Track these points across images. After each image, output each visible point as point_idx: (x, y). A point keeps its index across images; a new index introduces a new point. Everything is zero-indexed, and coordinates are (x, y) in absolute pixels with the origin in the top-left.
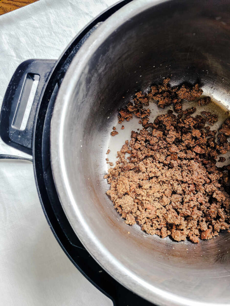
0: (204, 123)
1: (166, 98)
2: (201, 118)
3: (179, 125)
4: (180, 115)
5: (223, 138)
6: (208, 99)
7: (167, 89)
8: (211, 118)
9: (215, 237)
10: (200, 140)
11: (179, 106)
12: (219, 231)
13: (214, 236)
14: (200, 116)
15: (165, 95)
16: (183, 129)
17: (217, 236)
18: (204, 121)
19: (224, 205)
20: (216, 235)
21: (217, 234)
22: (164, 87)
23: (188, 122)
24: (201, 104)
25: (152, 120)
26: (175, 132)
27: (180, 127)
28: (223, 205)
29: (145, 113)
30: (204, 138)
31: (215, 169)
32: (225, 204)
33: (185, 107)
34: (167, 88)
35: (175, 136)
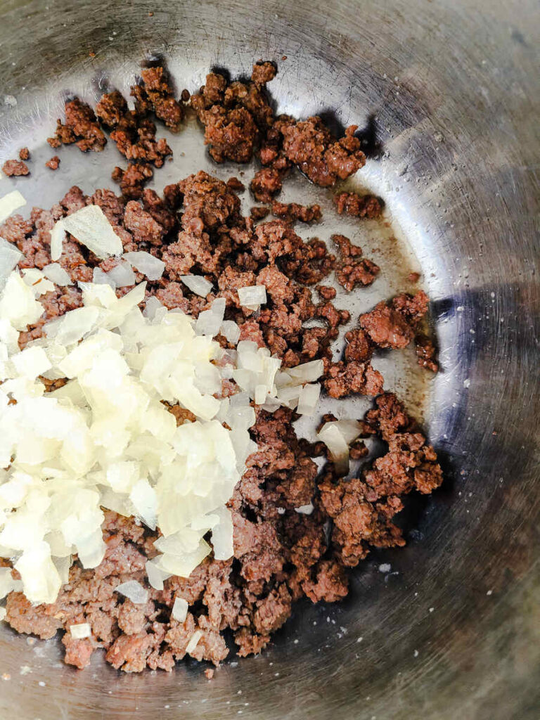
0: (325, 273)
1: (230, 125)
2: (320, 249)
3: (233, 231)
4: (258, 209)
5: (357, 346)
6: (375, 204)
7: (254, 101)
8: (354, 266)
9: (154, 673)
10: (276, 311)
11: (267, 177)
12: (180, 657)
13: (153, 666)
14: (322, 245)
15: (235, 114)
16: (243, 254)
17: (164, 670)
18: (328, 264)
19: (243, 573)
20: (163, 667)
21: (167, 663)
22: (248, 90)
23: (267, 237)
24: (344, 209)
25: (161, 183)
26: (198, 242)
27: (233, 241)
28: (240, 570)
29: (146, 148)
30: (293, 312)
31: (278, 433)
32: (247, 568)
33: (290, 195)
34: (257, 99)
35: (194, 256)
